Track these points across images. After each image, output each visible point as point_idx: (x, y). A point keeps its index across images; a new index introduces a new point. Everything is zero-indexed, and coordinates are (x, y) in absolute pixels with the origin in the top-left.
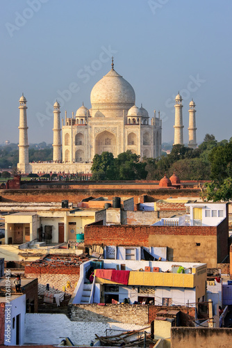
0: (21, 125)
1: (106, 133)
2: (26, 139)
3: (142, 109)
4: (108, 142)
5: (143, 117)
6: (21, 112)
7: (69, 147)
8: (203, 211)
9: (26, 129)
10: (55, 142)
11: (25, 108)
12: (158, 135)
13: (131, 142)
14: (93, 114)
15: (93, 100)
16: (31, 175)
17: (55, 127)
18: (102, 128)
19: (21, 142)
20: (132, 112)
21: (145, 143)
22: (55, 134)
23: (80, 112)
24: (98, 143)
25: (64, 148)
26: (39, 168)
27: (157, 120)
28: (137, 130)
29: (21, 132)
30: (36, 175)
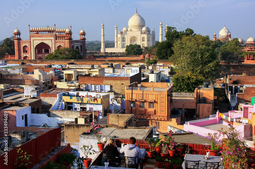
0: (102, 34)
1: (134, 37)
2: (104, 39)
3: (148, 28)
4: (135, 41)
5: (148, 31)
6: (102, 29)
7: (120, 42)
8: (130, 70)
9: (104, 35)
10: (116, 41)
11: (103, 28)
12: (154, 38)
13: (143, 41)
14: (129, 30)
15: (129, 25)
16: (106, 53)
17: (116, 35)
18: (132, 35)
19: (102, 41)
20: (144, 29)
21: (148, 41)
22: (116, 37)
23: (124, 29)
24: (131, 41)
25: (118, 42)
26: (109, 50)
27: (153, 32)
28: (145, 36)
29: (102, 37)
30: (107, 53)
